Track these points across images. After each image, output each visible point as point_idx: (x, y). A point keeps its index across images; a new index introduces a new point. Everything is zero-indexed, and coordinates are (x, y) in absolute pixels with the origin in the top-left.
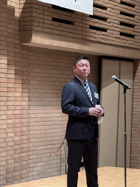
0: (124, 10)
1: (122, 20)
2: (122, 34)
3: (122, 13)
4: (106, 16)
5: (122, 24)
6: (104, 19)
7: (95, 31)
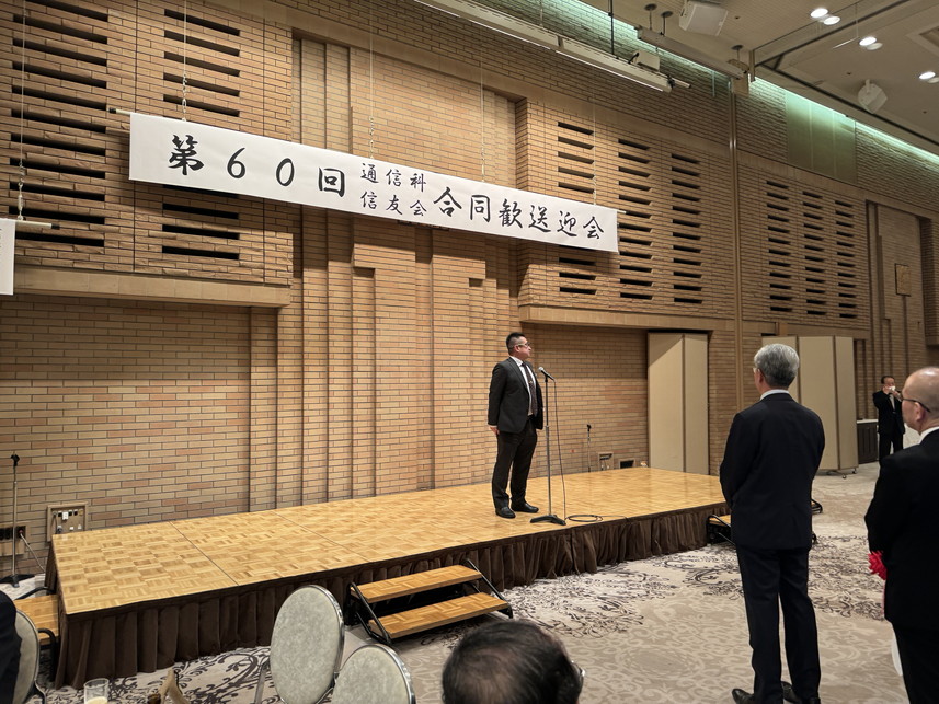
0: (680, 270)
1: (677, 283)
2: (677, 300)
3: (676, 274)
4: (650, 280)
5: (676, 287)
6: (647, 284)
7: (630, 299)
